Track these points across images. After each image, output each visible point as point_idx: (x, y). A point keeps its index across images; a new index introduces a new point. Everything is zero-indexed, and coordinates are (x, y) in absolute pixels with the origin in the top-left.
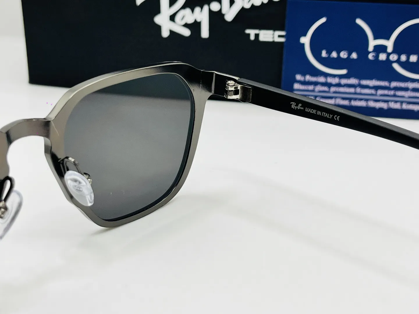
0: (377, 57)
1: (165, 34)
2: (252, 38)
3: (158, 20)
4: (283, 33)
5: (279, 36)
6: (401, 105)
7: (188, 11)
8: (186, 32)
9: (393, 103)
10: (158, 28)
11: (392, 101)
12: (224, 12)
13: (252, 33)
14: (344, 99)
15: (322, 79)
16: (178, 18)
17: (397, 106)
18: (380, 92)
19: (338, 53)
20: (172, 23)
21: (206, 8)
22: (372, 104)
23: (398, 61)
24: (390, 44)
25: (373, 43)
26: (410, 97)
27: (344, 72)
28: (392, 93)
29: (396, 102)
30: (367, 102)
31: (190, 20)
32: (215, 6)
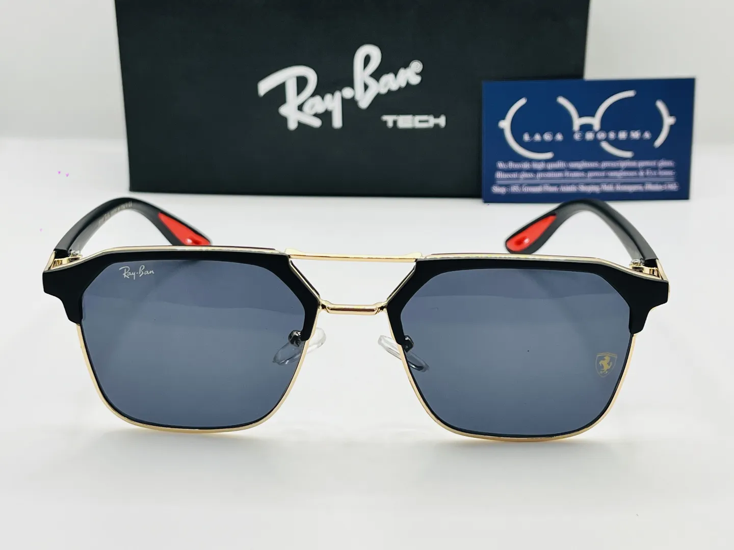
0: (583, 136)
19: (542, 135)
22: (583, 189)
23: (607, 140)
27: (549, 155)
28: (603, 174)
30: (577, 187)
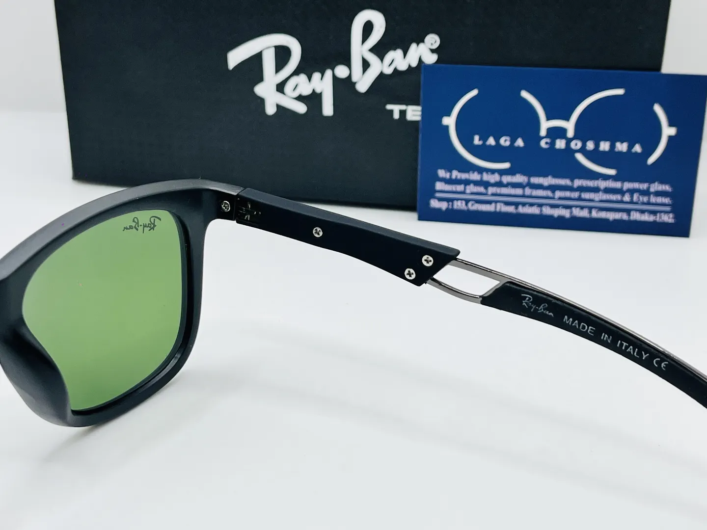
6: (590, 212)
9: (578, 209)
11: (577, 207)
14: (507, 204)
15: (475, 176)
17: (584, 214)
18: (558, 194)
25: (545, 124)
26: (601, 201)
29: (582, 208)
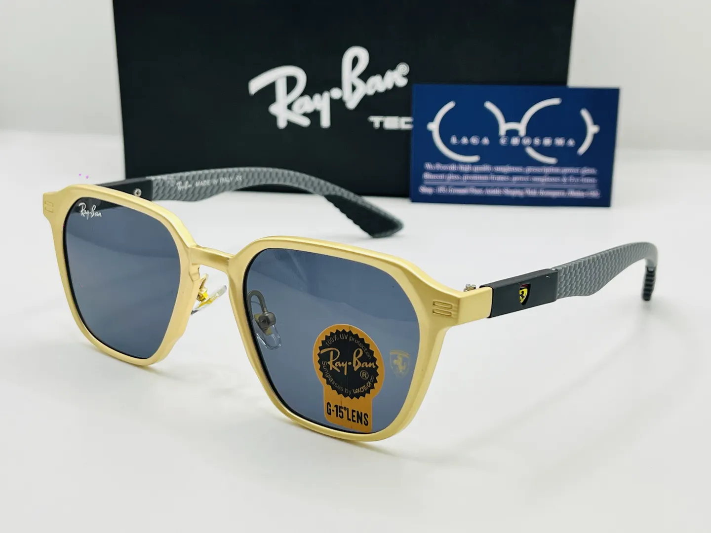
0: (509, 141)
1: (282, 124)
2: (377, 125)
3: (274, 109)
4: (409, 119)
5: (406, 123)
7: (307, 98)
8: (305, 122)
9: (529, 189)
10: (274, 119)
12: (346, 98)
13: (376, 120)
14: (478, 187)
15: (453, 167)
16: (295, 107)
17: (534, 193)
18: (515, 179)
19: (469, 139)
20: (289, 112)
21: (326, 95)
22: (507, 192)
23: (532, 146)
24: (521, 127)
25: (504, 127)
26: (547, 183)
27: (475, 159)
28: (526, 179)
29: (532, 189)
30: (502, 190)
31: (309, 109)
32: (336, 93)
